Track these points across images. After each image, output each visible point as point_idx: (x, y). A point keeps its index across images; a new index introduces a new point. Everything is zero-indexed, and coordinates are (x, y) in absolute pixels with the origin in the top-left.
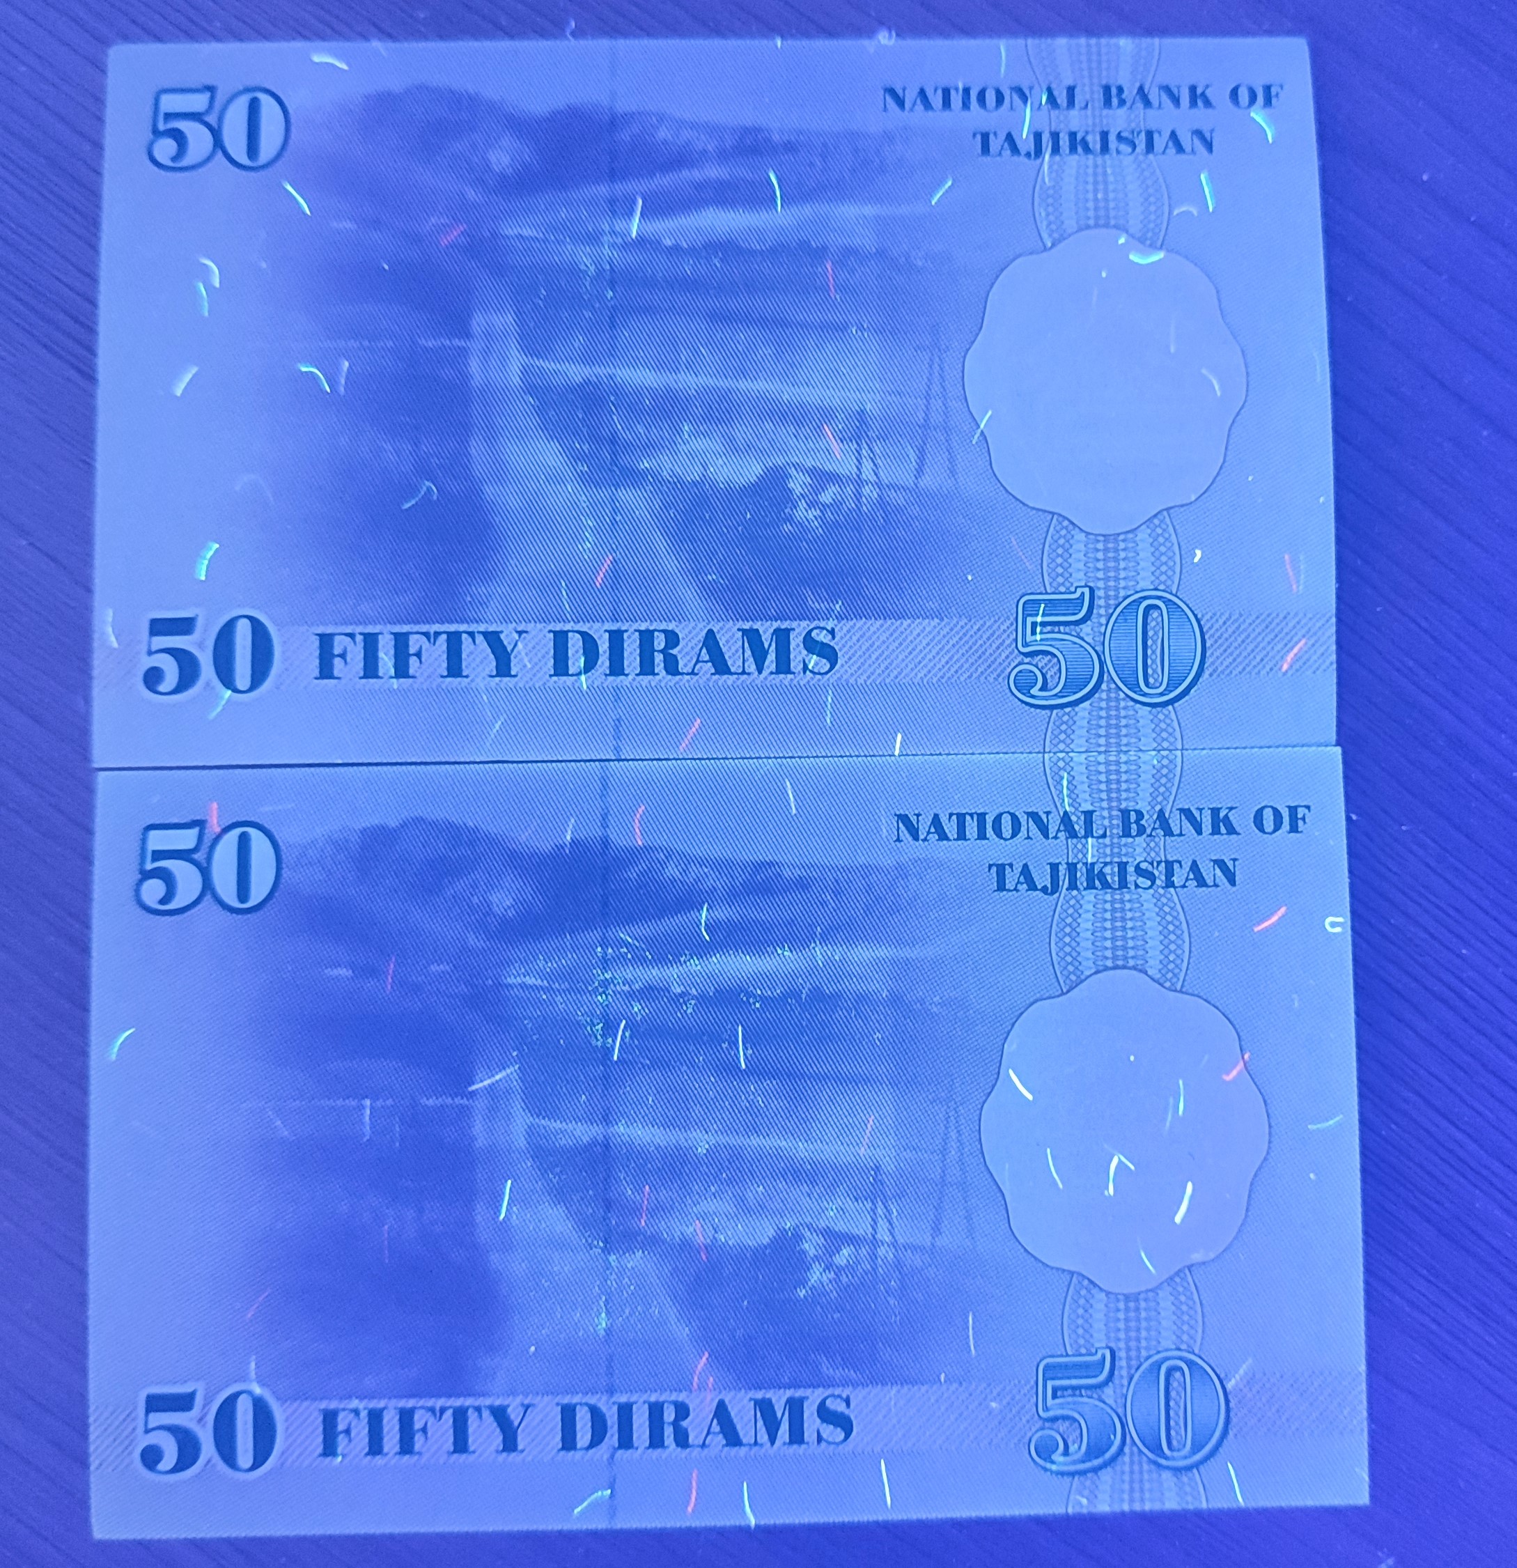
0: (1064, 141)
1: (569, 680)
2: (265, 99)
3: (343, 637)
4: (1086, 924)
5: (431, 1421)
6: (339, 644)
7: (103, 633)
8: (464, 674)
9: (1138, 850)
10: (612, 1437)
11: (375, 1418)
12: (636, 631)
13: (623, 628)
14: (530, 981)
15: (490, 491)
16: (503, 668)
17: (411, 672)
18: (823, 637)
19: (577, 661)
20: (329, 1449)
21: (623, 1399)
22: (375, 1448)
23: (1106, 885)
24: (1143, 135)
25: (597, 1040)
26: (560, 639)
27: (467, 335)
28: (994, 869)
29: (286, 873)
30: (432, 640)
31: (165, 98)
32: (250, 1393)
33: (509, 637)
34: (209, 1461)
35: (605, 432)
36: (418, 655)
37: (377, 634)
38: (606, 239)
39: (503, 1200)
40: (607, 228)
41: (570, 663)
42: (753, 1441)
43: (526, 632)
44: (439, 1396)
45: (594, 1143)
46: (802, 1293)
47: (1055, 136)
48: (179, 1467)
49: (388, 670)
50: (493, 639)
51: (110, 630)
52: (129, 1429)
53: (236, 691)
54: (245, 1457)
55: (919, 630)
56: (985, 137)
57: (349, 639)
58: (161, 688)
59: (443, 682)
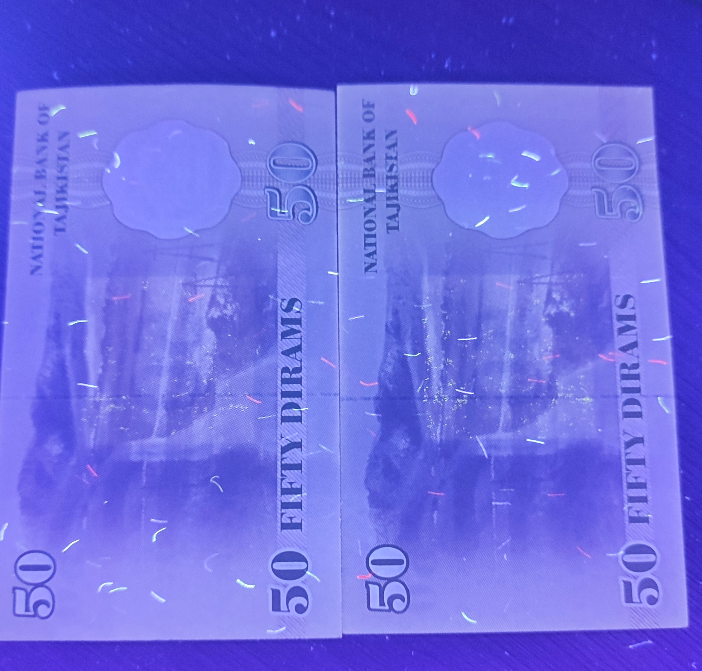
0: (60, 196)
1: (304, 416)
2: (20, 563)
3: (282, 519)
4: (413, 193)
5: (632, 475)
6: (286, 520)
7: (278, 634)
8: (300, 462)
9: (381, 171)
10: (636, 396)
11: (632, 499)
12: (281, 386)
13: (280, 391)
14: (438, 432)
15: (216, 451)
16: (298, 445)
17: (299, 487)
18: (285, 304)
19: (295, 412)
20: (646, 520)
21: (619, 391)
22: (644, 500)
23: (396, 184)
24: (60, 162)
25: (464, 402)
26: (285, 419)
27: (141, 463)
28: (389, 231)
29: (390, 543)
30: (285, 477)
31: (18, 612)
32: (623, 556)
33: (283, 443)
34: (653, 574)
35: (190, 399)
36: (291, 483)
37: (281, 503)
38: (97, 399)
39: (536, 443)
40: (92, 399)
41: (296, 415)
42: (635, 336)
43: (281, 435)
44: (621, 471)
45: (510, 403)
46: (572, 314)
47: (58, 200)
48: (656, 587)
49: (298, 497)
50: (284, 450)
51: (277, 631)
52: (640, 610)
53: (307, 569)
54: (651, 558)
55: (282, 262)
56: (57, 230)
57: (284, 516)
58: (305, 605)
59: (304, 472)
